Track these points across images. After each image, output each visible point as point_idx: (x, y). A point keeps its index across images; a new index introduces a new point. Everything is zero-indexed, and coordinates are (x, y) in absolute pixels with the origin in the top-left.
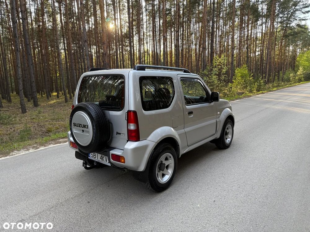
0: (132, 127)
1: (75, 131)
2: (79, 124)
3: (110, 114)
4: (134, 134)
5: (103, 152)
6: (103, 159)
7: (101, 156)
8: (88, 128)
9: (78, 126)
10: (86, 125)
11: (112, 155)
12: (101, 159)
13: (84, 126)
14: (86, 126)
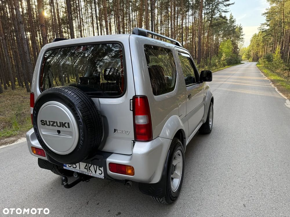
0: (141, 120)
1: (43, 132)
2: (51, 122)
3: (101, 103)
4: (143, 131)
5: (92, 160)
6: (89, 169)
7: (86, 165)
8: (69, 127)
9: (49, 125)
10: (65, 123)
11: (111, 164)
12: (87, 169)
13: (63, 125)
14: (66, 125)
